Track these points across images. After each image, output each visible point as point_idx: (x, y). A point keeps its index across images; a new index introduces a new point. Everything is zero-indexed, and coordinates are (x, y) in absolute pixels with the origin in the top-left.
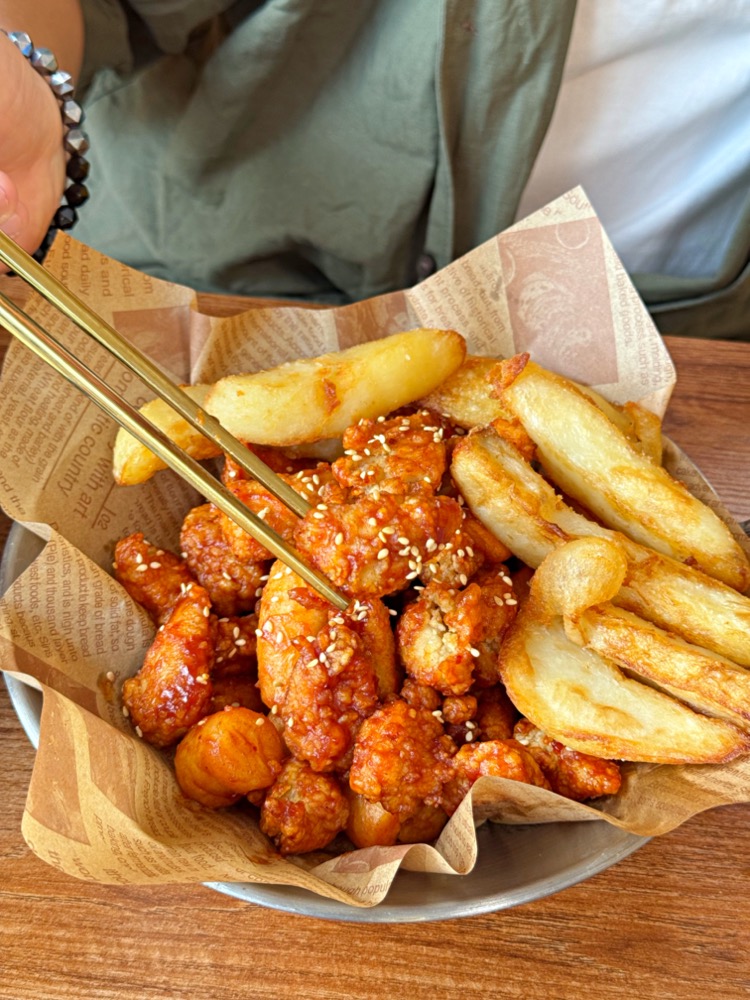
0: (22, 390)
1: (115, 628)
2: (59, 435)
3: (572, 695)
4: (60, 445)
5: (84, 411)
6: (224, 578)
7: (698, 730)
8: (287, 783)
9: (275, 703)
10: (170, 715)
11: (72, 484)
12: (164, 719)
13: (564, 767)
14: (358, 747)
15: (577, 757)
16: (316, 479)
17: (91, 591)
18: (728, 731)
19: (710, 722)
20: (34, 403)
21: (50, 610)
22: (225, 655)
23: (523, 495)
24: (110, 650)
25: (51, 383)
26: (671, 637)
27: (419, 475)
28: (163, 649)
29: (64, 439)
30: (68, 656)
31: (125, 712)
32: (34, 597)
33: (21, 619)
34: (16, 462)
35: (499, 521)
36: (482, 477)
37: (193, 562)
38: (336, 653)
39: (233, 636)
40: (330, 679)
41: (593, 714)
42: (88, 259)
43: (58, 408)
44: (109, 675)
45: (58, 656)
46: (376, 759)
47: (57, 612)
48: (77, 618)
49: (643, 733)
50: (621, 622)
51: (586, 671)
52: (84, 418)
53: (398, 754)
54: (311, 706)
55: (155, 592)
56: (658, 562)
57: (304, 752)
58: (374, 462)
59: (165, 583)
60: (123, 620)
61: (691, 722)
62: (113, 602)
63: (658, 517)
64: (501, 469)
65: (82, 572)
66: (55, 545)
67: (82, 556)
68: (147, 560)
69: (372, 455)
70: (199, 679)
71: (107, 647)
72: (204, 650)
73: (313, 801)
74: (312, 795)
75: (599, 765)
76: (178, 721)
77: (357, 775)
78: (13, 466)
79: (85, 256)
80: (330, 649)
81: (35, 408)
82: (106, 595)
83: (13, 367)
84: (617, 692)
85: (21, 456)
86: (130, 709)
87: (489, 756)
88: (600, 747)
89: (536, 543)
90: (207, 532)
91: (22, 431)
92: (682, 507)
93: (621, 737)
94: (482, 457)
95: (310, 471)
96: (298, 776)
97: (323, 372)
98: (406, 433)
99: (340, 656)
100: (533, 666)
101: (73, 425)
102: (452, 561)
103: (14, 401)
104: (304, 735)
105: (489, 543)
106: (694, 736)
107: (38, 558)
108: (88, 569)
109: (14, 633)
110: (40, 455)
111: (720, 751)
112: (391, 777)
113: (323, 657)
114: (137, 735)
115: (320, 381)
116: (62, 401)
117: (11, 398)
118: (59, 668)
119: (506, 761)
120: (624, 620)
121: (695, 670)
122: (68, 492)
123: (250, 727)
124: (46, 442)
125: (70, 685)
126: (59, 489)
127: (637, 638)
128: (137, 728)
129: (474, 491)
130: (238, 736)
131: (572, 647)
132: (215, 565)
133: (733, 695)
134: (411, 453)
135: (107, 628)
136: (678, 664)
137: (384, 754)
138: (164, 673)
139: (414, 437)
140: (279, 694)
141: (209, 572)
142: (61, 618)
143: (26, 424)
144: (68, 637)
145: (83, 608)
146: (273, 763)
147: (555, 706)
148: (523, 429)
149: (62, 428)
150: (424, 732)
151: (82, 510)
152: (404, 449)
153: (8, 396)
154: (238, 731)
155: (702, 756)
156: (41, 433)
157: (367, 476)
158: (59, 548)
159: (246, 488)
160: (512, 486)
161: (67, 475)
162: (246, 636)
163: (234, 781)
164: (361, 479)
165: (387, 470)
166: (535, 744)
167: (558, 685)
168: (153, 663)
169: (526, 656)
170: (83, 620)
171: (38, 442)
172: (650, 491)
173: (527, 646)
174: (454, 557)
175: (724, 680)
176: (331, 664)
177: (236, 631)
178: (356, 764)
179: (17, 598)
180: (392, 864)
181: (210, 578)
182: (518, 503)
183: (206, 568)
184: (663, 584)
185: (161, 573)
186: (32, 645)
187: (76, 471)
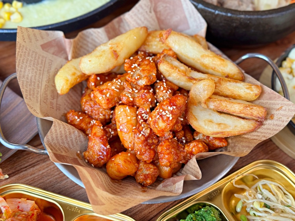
0: (24, 77)
1: (76, 139)
2: (38, 86)
3: (209, 123)
4: (39, 90)
5: (42, 78)
6: (100, 116)
7: (246, 124)
8: (141, 169)
9: (130, 148)
10: (102, 159)
11: (47, 100)
12: (101, 161)
13: (211, 142)
14: (160, 154)
15: (214, 139)
16: (119, 80)
17: (67, 131)
18: (253, 122)
19: (248, 121)
20: (28, 80)
21: (57, 140)
22: (109, 137)
23: (181, 71)
24: (76, 145)
25: (30, 72)
26: (230, 99)
27: (151, 74)
28: (93, 141)
29: (40, 88)
30: (66, 151)
31: (86, 161)
32: (52, 138)
33: (51, 145)
34: (30, 99)
35: (175, 79)
36: (168, 69)
37: (90, 113)
38: (145, 130)
39: (110, 131)
40: (146, 138)
41: (217, 127)
42: (28, 32)
43: (35, 79)
44: (79, 152)
45: (64, 152)
46: (167, 156)
47: (59, 140)
48: (65, 139)
49: (231, 128)
50: (216, 100)
51: (210, 115)
52: (43, 80)
53: (172, 153)
54: (143, 147)
55: (83, 125)
56: (222, 80)
57: (144, 159)
58: (137, 73)
59: (85, 122)
60: (78, 136)
61: (243, 122)
62: (74, 132)
63: (216, 66)
64: (173, 65)
65: (64, 127)
66: (55, 122)
67: (63, 122)
68: (79, 118)
69: (136, 71)
70: (107, 147)
71: (75, 145)
72: (106, 138)
73: (151, 171)
74: (150, 169)
75: (220, 139)
76: (105, 160)
77: (162, 161)
78: (30, 100)
79: (27, 31)
80: (144, 129)
81: (29, 81)
82: (72, 131)
83: (19, 71)
84: (220, 118)
85: (31, 97)
86: (88, 160)
87: (194, 146)
88: (222, 135)
89: (186, 83)
90: (91, 103)
91: (28, 89)
92: (222, 62)
93: (226, 131)
94: (167, 63)
95: (117, 79)
96: (144, 166)
97: (111, 48)
98: (141, 61)
99: (147, 131)
100: (196, 117)
101: (41, 82)
102: (166, 95)
103: (23, 81)
104: (143, 155)
105: (173, 86)
106: (245, 126)
107: (51, 127)
108: (65, 126)
109: (51, 149)
110: (36, 94)
111: (253, 128)
112: (171, 160)
113: (142, 133)
114: (92, 166)
115: (111, 51)
116: (35, 76)
117: (22, 80)
118: (66, 155)
119: (199, 146)
120: (217, 99)
121: (242, 108)
122: (46, 103)
123: (127, 157)
124: (35, 90)
125: (71, 159)
126: (44, 103)
127: (222, 103)
128: (92, 165)
129: (166, 73)
130: (126, 160)
131: (204, 109)
132: (97, 112)
133: (254, 113)
134: (146, 67)
135: (74, 140)
136: (236, 107)
137: (168, 154)
138: (96, 148)
139: (145, 62)
140: (130, 145)
141: (96, 115)
142: (61, 141)
143: (29, 87)
144: (64, 145)
145: (66, 136)
146: (136, 164)
147: (206, 127)
148: (173, 51)
149: (38, 84)
150: (174, 144)
151: (52, 107)
152: (144, 66)
153: (21, 80)
154: (125, 159)
155: (249, 130)
156: (33, 88)
157: (138, 78)
158: (56, 123)
159: (100, 89)
160: (177, 69)
161: (45, 98)
162: (113, 130)
163: (129, 173)
164: (136, 79)
165: (142, 74)
166: (201, 138)
167: (205, 121)
168: (92, 146)
169: (194, 116)
170: (67, 139)
171: (34, 91)
172: (213, 60)
173: (193, 113)
174: (167, 94)
175: (250, 109)
176: (145, 134)
177: (110, 130)
178: (160, 159)
179: (48, 139)
180: (181, 182)
181: (97, 117)
182: (180, 74)
183: (94, 114)
184: (225, 86)
185: (83, 119)
186: (57, 151)
187: (46, 96)
